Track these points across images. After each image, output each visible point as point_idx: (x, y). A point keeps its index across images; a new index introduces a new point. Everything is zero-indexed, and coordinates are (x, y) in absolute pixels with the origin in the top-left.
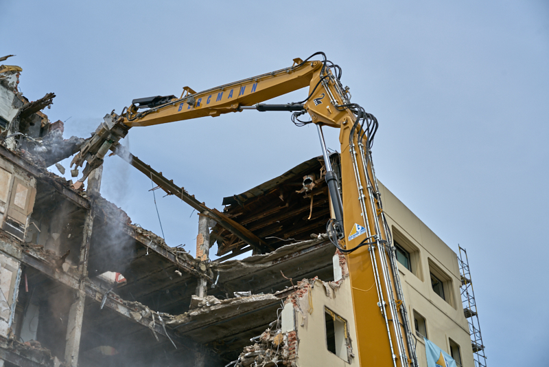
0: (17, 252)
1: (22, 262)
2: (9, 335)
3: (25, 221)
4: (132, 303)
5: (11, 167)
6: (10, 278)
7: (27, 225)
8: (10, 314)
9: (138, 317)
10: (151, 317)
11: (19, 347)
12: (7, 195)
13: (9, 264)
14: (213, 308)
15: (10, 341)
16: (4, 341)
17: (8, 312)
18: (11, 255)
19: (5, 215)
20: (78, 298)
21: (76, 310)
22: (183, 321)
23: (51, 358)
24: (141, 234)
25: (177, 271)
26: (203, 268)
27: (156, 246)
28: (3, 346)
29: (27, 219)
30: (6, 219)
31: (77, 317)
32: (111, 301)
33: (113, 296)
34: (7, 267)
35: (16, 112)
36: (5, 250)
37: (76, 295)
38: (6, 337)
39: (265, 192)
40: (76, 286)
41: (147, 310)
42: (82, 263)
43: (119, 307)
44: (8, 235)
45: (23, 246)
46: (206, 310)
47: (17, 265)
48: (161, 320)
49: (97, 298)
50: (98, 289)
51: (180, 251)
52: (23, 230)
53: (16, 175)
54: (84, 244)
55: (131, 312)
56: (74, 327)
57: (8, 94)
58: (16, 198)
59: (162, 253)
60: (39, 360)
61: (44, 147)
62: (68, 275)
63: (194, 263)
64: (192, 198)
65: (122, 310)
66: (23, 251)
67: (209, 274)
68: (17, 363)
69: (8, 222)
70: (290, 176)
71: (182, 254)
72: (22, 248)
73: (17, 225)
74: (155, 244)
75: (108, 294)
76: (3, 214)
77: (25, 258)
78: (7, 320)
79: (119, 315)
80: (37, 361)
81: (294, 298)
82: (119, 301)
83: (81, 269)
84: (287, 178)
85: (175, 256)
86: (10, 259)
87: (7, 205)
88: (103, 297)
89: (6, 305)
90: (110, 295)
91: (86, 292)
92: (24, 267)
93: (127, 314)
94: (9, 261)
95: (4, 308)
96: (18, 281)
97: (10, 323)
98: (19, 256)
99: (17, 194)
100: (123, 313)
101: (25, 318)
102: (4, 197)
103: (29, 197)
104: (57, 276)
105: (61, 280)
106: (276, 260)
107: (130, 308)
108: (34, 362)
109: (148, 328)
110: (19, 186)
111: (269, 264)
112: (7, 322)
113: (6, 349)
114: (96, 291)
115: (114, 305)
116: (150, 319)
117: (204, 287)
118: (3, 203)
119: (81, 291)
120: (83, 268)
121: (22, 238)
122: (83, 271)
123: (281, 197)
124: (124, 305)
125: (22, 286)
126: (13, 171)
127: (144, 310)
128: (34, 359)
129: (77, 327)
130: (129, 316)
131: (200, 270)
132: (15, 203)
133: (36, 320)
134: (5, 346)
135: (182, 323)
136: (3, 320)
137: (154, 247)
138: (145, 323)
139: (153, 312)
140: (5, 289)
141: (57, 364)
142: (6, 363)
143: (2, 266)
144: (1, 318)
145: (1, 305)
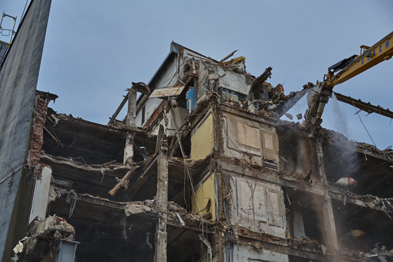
0: (277, 179)
1: (282, 186)
2: (286, 236)
3: (276, 158)
4: (365, 196)
5: (257, 124)
6: (277, 198)
7: (278, 160)
8: (283, 222)
9: (372, 205)
10: (381, 203)
11: (295, 243)
12: (259, 144)
13: (274, 189)
15: (288, 240)
16: (284, 241)
17: (282, 221)
18: (273, 183)
19: (262, 157)
20: (326, 201)
21: (327, 209)
23: (319, 246)
24: (358, 147)
25: (391, 166)
27: (371, 152)
28: (284, 245)
29: (277, 156)
30: (263, 160)
31: (329, 214)
32: (350, 198)
33: (350, 195)
34: (273, 191)
35: (249, 87)
36: (268, 180)
37: (324, 199)
38: (285, 238)
40: (322, 193)
41: (377, 199)
42: (322, 177)
43: (357, 201)
44: (267, 170)
45: (279, 174)
47: (279, 188)
48: (389, 203)
49: (339, 199)
50: (338, 192)
51: (389, 152)
52: (276, 164)
53: (261, 129)
54: (320, 163)
55: (367, 203)
56: (330, 222)
57: (241, 77)
58: (266, 144)
59: (376, 156)
60: (311, 249)
61: (274, 105)
62: (314, 187)
64: (388, 111)
65: (359, 203)
66: (280, 178)
68: (297, 254)
69: (265, 161)
71: (391, 153)
72: (279, 176)
73: (272, 162)
74: (370, 151)
75: (346, 194)
76: (260, 156)
77: (284, 182)
78: (282, 227)
79: (359, 207)
80: (310, 250)
82: (355, 197)
83: (322, 181)
85: (387, 156)
86: (273, 185)
87: (261, 150)
88: (343, 197)
89: (279, 216)
90: (348, 194)
91: (330, 196)
92: (283, 188)
94: (273, 187)
95: (278, 219)
96: (283, 198)
97: (285, 228)
98: (279, 182)
99: (266, 141)
100: (360, 204)
101: (294, 223)
102: (258, 145)
103: (274, 141)
104: (307, 190)
105: (311, 191)
107: (364, 200)
108: (308, 251)
109: (381, 211)
110: (265, 135)
112: (283, 228)
113: (287, 247)
114: (337, 194)
115: (352, 201)
116: (381, 205)
118: (258, 149)
119: (327, 196)
120: (324, 180)
121: (277, 170)
122: (324, 182)
124: (360, 199)
125: (286, 202)
126: (258, 126)
127: (375, 199)
128: (308, 249)
129: (331, 222)
130: (365, 206)
132: (266, 147)
133: (302, 223)
134: (286, 245)
136: (280, 227)
137: (370, 153)
138: (378, 209)
139: (382, 199)
140: (276, 206)
141: (324, 249)
142: (290, 256)
143: (269, 191)
144: (278, 226)
145: (275, 217)
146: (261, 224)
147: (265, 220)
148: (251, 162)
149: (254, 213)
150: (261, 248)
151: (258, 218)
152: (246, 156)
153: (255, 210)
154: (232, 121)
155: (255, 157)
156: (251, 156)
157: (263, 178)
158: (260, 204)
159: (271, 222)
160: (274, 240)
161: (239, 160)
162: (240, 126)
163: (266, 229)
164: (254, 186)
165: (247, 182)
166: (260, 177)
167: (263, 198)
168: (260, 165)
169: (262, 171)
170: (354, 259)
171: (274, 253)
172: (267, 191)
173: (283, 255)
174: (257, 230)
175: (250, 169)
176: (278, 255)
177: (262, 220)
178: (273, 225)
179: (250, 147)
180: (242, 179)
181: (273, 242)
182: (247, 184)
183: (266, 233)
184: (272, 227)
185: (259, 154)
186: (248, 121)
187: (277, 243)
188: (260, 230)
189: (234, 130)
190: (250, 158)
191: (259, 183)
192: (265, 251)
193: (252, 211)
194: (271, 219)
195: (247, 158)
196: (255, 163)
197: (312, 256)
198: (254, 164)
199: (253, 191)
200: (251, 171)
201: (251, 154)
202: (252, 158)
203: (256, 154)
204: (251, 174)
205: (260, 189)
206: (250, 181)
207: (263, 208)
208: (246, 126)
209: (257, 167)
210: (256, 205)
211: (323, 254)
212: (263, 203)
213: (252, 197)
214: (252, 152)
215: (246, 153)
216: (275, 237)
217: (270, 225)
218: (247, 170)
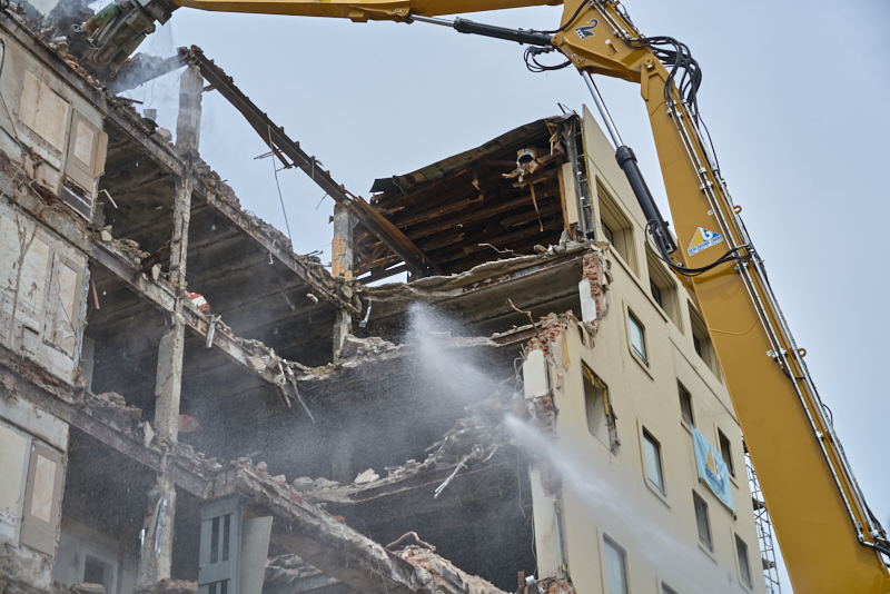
0: (83, 239)
1: (91, 257)
2: (76, 380)
3: (92, 188)
4: (248, 342)
5: (68, 92)
6: (74, 283)
7: (94, 195)
8: (76, 344)
9: (260, 364)
10: (277, 367)
11: (91, 402)
12: (63, 138)
13: (72, 258)
14: (384, 357)
15: (78, 391)
16: (67, 391)
17: (73, 340)
18: (73, 244)
19: (62, 174)
20: (173, 327)
21: (171, 345)
22: (326, 376)
23: (141, 425)
24: (258, 229)
25: (309, 295)
26: (349, 294)
27: (278, 251)
28: (66, 400)
29: (95, 184)
30: (64, 181)
31: (176, 358)
32: (221, 336)
33: (223, 328)
34: (67, 263)
36: (65, 234)
37: (170, 321)
38: (72, 383)
39: (446, 174)
40: (170, 306)
41: (272, 355)
42: (176, 268)
43: (231, 346)
44: (67, 209)
45: (90, 229)
46: (372, 359)
47: (82, 262)
48: (291, 373)
49: (199, 329)
50: (201, 314)
51: (312, 261)
52: (88, 201)
54: (177, 236)
55: (249, 357)
56: (171, 375)
58: (77, 147)
59: (287, 262)
60: (120, 426)
62: (158, 286)
63: (331, 284)
64: (327, 175)
65: (235, 353)
66: (90, 239)
67: (354, 304)
68: (88, 428)
69: (65, 185)
70: (492, 149)
71: (316, 267)
72: (90, 233)
73: (81, 194)
74: (278, 246)
75: (215, 324)
76: (58, 170)
77: (96, 251)
78: (71, 354)
79: (229, 359)
80: (117, 429)
81: (544, 342)
82: (231, 336)
83: (174, 278)
84: (486, 152)
85: (306, 270)
86: (73, 250)
87: (63, 156)
88: (208, 327)
89: (69, 328)
90: (219, 326)
91: (185, 317)
92: (92, 264)
93: (242, 360)
94: (71, 253)
95: (66, 334)
96: (86, 288)
97: (76, 360)
98: (86, 245)
99: (78, 139)
100: (236, 356)
102: (58, 141)
103: (96, 146)
104: (141, 286)
105: (148, 293)
106: (470, 286)
107: (246, 349)
108: (113, 430)
109: (273, 384)
110: (80, 125)
111: (458, 293)
112: (72, 359)
113: (71, 405)
114: (198, 317)
115: (222, 344)
116: (275, 371)
117: (348, 324)
118: (58, 152)
119: (179, 315)
120: (179, 276)
121: (88, 216)
122: (178, 282)
123: (475, 183)
124: (236, 344)
125: (90, 301)
126: (70, 98)
127: (268, 354)
128: (113, 425)
129: (175, 375)
130: (245, 363)
131: (343, 297)
132: (76, 154)
134: (71, 400)
135: (325, 380)
136: (66, 354)
137: (277, 252)
138: (268, 377)
139: (280, 359)
140: (68, 300)
141: (149, 434)
142: (72, 429)
143: (61, 261)
144: (62, 351)
145: (61, 328)
146: (27, 333)
147: (36, 326)
148: (35, 176)
149: (15, 302)
150: (14, 391)
151: (22, 318)
152: (27, 157)
153: (20, 294)
154: (15, 58)
155: (45, 166)
156: (39, 162)
157: (53, 225)
158: (34, 285)
159: (48, 336)
160: (45, 381)
161: (8, 160)
162: (30, 77)
163: (35, 350)
164: (29, 236)
165: (17, 221)
166: (49, 221)
167: (44, 272)
168: (55, 191)
169: (54, 206)
170: (201, 475)
171: (40, 412)
172: (57, 258)
173: (59, 421)
174: (12, 345)
175: (30, 192)
176: (47, 418)
177: (30, 325)
178: (52, 346)
179: (40, 140)
180: (8, 209)
181: (43, 386)
182: (15, 225)
183: (33, 358)
184: (49, 349)
185: (58, 165)
186: (50, 74)
187: (51, 389)
188: (23, 348)
189: (15, 82)
190: (35, 167)
191: (42, 232)
192: (22, 403)
193: (12, 295)
194: (49, 329)
195: (29, 163)
196: (44, 182)
197: (118, 444)
198: (41, 183)
199: (24, 248)
200: (31, 198)
201: (39, 156)
202: (40, 168)
203: (52, 162)
204: (29, 205)
205: (42, 248)
206: (23, 219)
207: (39, 295)
208: (43, 85)
209: (47, 196)
210: (25, 286)
211: (142, 444)
212: (41, 284)
213: (21, 260)
214: (44, 154)
215: (27, 150)
216: (50, 375)
217: (46, 342)
218: (25, 191)
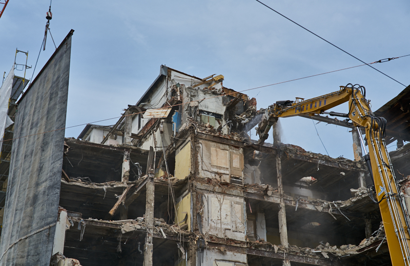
0: (241, 193)
1: (245, 198)
2: (246, 240)
4: (315, 201)
5: (227, 147)
6: (240, 209)
7: (243, 176)
9: (320, 209)
11: (253, 245)
12: (228, 163)
13: (238, 201)
14: (363, 196)
15: (247, 243)
16: (244, 244)
17: (243, 227)
18: (238, 196)
19: (230, 175)
20: (281, 208)
21: (281, 215)
22: (349, 204)
24: (313, 158)
25: (341, 173)
26: (359, 166)
27: (324, 162)
28: (244, 247)
29: (242, 173)
30: (231, 177)
31: (283, 219)
32: (302, 203)
33: (302, 201)
34: (237, 203)
35: (225, 108)
36: (234, 194)
37: (279, 206)
40: (278, 201)
41: (325, 203)
42: (280, 187)
43: (308, 205)
44: (234, 185)
45: (243, 188)
46: (360, 198)
47: (242, 200)
48: (336, 206)
49: (292, 205)
50: (292, 199)
51: (341, 159)
52: (242, 180)
53: (231, 150)
54: (278, 176)
55: (316, 207)
56: (282, 225)
57: (218, 98)
58: (234, 163)
59: (329, 165)
60: (265, 249)
62: (272, 197)
63: (352, 164)
66: (244, 192)
68: (254, 253)
71: (343, 161)
72: (243, 190)
73: (238, 178)
74: (324, 160)
75: (299, 200)
76: (228, 174)
77: (247, 195)
78: (243, 232)
81: (403, 189)
82: (306, 202)
85: (339, 164)
86: (238, 198)
87: (229, 169)
88: (296, 203)
89: (241, 224)
90: (300, 200)
91: (285, 203)
92: (246, 200)
93: (313, 209)
94: (238, 199)
95: (240, 226)
96: (245, 209)
97: (245, 233)
98: (242, 195)
99: (234, 161)
100: (310, 208)
101: (257, 222)
102: (227, 165)
103: (240, 160)
104: (266, 200)
105: (269, 201)
107: (315, 204)
108: (263, 251)
109: (327, 213)
110: (234, 156)
113: (246, 248)
114: (291, 201)
115: (304, 206)
116: (329, 207)
117: (363, 177)
118: (227, 168)
119: (282, 203)
120: (280, 190)
121: (242, 185)
122: (280, 192)
123: (402, 109)
124: (310, 203)
125: (248, 211)
126: (228, 149)
128: (263, 249)
129: (284, 225)
131: (357, 167)
132: (234, 166)
133: (264, 222)
134: (246, 246)
135: (349, 206)
138: (326, 210)
139: (329, 203)
140: (239, 215)
141: (276, 248)
142: (248, 255)
143: (234, 203)
144: (240, 232)
145: (238, 225)
146: (227, 231)
147: (229, 227)
148: (221, 180)
149: (221, 223)
150: (225, 251)
151: (224, 227)
152: (217, 175)
153: (222, 220)
154: (206, 146)
155: (224, 176)
156: (220, 175)
157: (230, 193)
158: (227, 215)
159: (234, 229)
160: (236, 243)
161: (211, 179)
162: (213, 149)
163: (230, 235)
164: (222, 200)
165: (217, 197)
166: (228, 192)
167: (229, 209)
168: (228, 181)
169: (229, 187)
170: (301, 255)
171: (235, 254)
172: (233, 203)
173: (242, 255)
174: (223, 236)
175: (220, 186)
176: (238, 255)
177: (227, 228)
178: (236, 231)
179: (220, 168)
180: (213, 195)
181: (236, 245)
182: (217, 199)
183: (230, 238)
184: (235, 233)
185: (228, 172)
186: (220, 144)
187: (238, 245)
188: (226, 236)
189: (208, 154)
190: (220, 177)
191: (226, 197)
192: (228, 253)
193: (219, 221)
194: (234, 227)
195: (218, 177)
196: (224, 180)
197: (266, 255)
198: (223, 181)
199: (221, 205)
200: (220, 188)
201: (221, 173)
202: (222, 177)
203: (226, 173)
204: (220, 190)
205: (227, 201)
206: (219, 196)
207: (229, 218)
208: (218, 149)
209: (226, 184)
210: (223, 216)
211: (275, 252)
212: (229, 214)
213: (220, 209)
214: (222, 171)
215: (217, 173)
216: (237, 241)
217: (234, 231)
218: (217, 187)
